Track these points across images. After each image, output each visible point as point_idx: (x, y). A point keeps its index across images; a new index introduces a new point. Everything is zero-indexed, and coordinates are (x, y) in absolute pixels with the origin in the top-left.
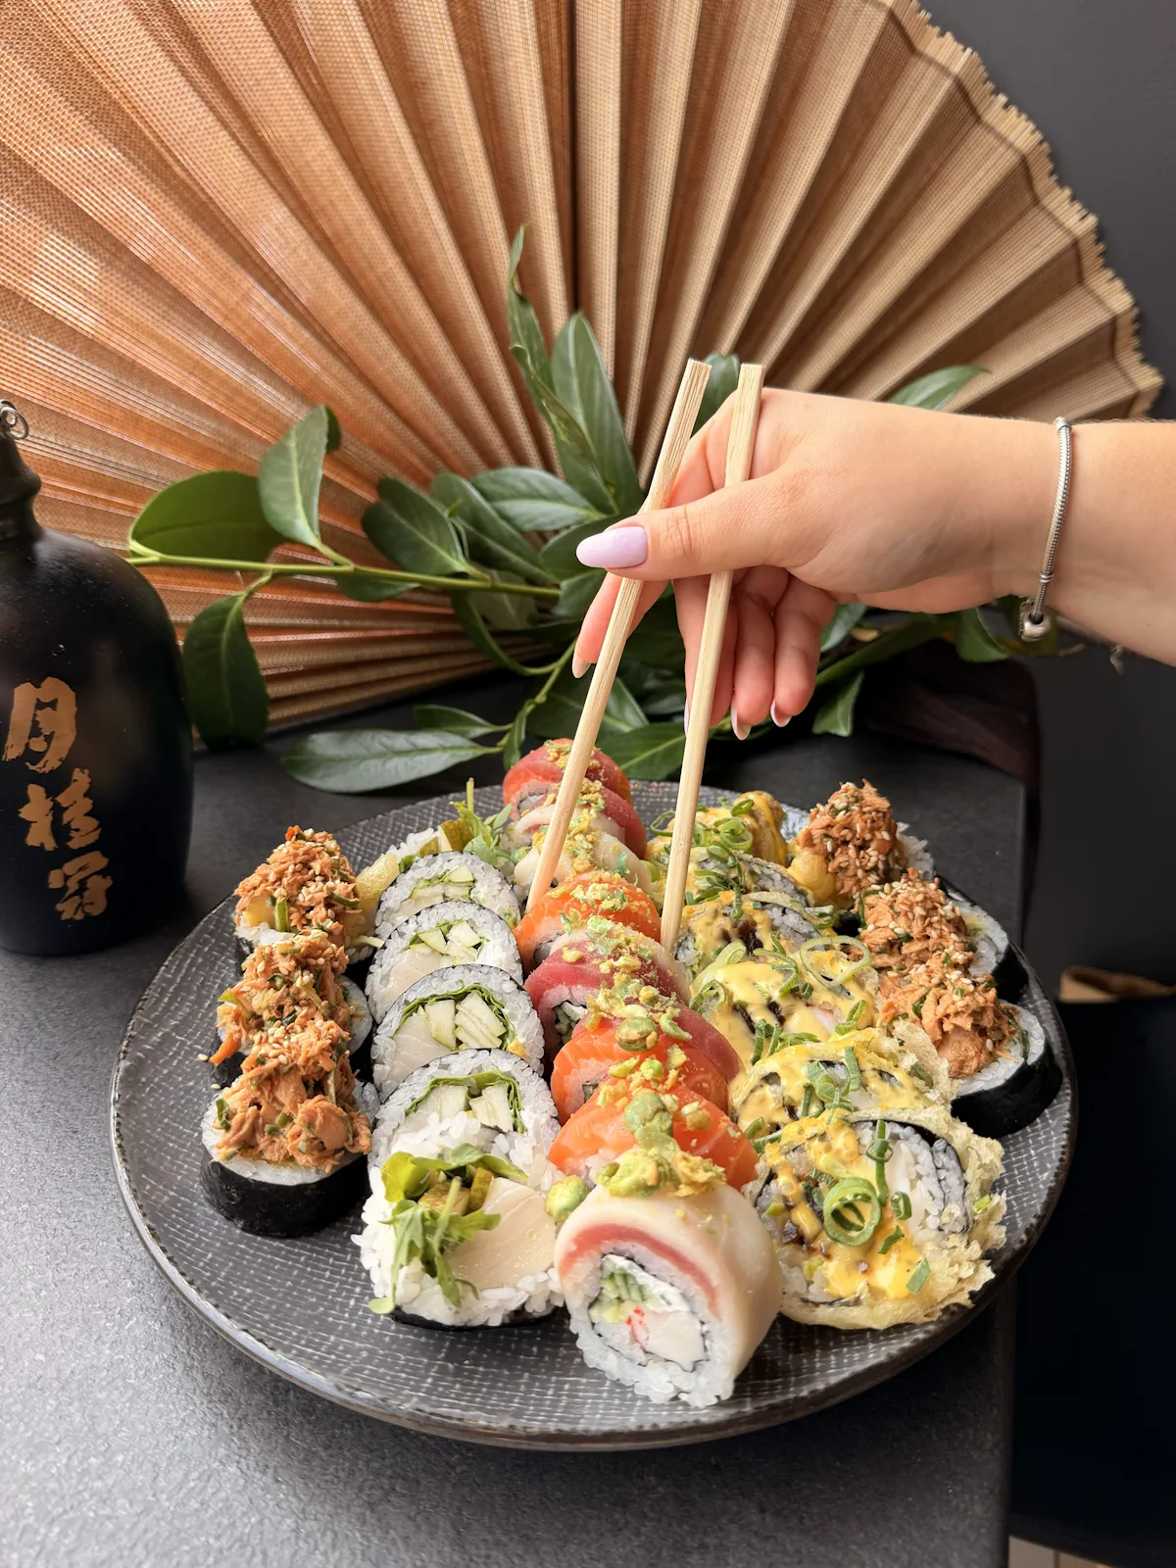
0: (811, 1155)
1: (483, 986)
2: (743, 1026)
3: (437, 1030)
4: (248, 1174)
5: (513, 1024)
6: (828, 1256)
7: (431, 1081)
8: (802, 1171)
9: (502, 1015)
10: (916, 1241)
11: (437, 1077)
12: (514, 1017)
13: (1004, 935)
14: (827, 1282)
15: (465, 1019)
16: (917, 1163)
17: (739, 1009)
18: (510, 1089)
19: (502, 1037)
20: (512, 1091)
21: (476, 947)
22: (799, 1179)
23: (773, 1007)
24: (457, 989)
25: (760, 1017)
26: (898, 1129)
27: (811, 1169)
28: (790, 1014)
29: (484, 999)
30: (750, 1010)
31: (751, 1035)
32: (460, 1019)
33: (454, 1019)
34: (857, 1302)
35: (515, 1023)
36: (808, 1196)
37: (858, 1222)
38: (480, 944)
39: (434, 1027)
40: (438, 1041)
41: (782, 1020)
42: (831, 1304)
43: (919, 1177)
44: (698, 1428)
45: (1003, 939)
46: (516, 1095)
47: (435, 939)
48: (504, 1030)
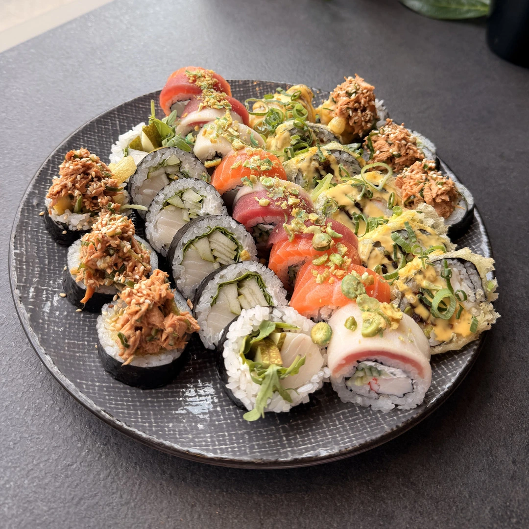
0: (417, 282)
1: (220, 226)
2: (346, 217)
3: (203, 254)
4: (145, 366)
5: (240, 242)
6: (434, 325)
7: (218, 286)
8: (415, 290)
9: (234, 239)
10: (468, 309)
11: (221, 283)
12: (239, 238)
13: (432, 145)
14: (436, 336)
15: (216, 245)
16: (460, 274)
17: (343, 209)
18: (258, 279)
19: (236, 250)
20: (259, 280)
21: (200, 202)
22: (415, 294)
23: (357, 205)
24: (207, 231)
25: (354, 211)
26: (451, 262)
27: (419, 288)
28: (365, 206)
29: (222, 232)
30: (347, 209)
31: (350, 220)
32: (213, 246)
33: (210, 247)
34: (451, 341)
35: (241, 241)
36: (421, 301)
37: (445, 307)
38: (202, 200)
39: (201, 254)
40: (205, 260)
41: (362, 210)
42: (440, 345)
43: (462, 280)
44: (414, 420)
45: (432, 147)
46: (261, 281)
47: (176, 201)
48: (236, 246)
